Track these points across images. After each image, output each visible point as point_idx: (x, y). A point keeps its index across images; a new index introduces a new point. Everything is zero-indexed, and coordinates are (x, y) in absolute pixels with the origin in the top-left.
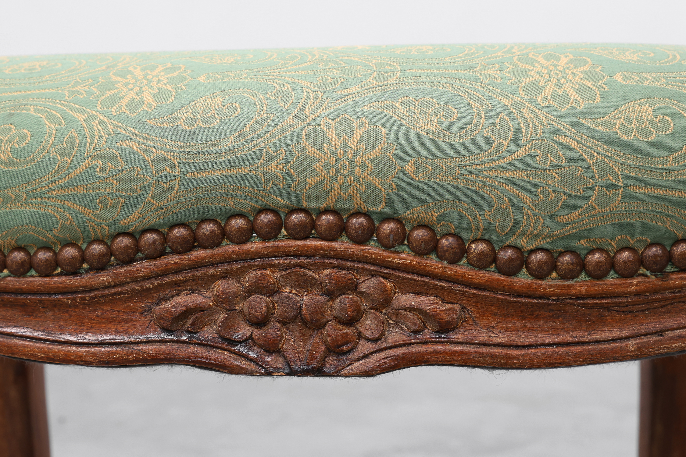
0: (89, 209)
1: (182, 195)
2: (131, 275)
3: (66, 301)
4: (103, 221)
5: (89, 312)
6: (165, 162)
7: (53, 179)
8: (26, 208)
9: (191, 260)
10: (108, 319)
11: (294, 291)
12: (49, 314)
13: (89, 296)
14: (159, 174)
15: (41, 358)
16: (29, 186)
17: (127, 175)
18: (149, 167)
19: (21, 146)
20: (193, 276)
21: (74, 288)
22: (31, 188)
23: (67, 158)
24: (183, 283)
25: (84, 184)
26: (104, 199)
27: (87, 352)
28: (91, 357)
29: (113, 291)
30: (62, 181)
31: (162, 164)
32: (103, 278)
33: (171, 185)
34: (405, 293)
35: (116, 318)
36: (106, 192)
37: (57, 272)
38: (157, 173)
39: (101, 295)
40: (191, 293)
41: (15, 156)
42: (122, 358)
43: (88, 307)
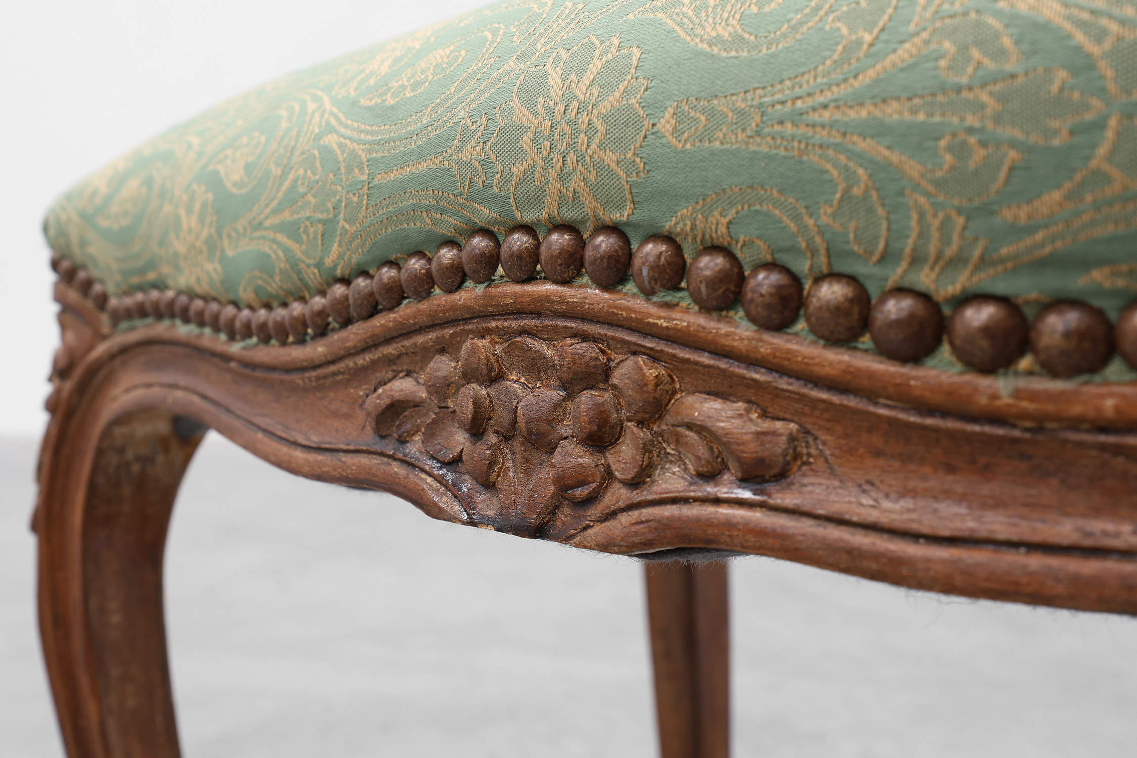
1: (373, 212)
2: (342, 344)
3: (298, 381)
4: (310, 261)
6: (355, 162)
9: (396, 321)
11: (523, 380)
14: (348, 180)
16: (251, 214)
17: (322, 186)
18: (340, 172)
20: (404, 347)
21: (299, 362)
22: (252, 217)
24: (397, 359)
25: (289, 206)
26: (306, 226)
30: (273, 204)
31: (352, 165)
32: (320, 348)
33: (360, 196)
34: (693, 393)
36: (307, 216)
37: (290, 339)
39: (325, 375)
40: (408, 376)
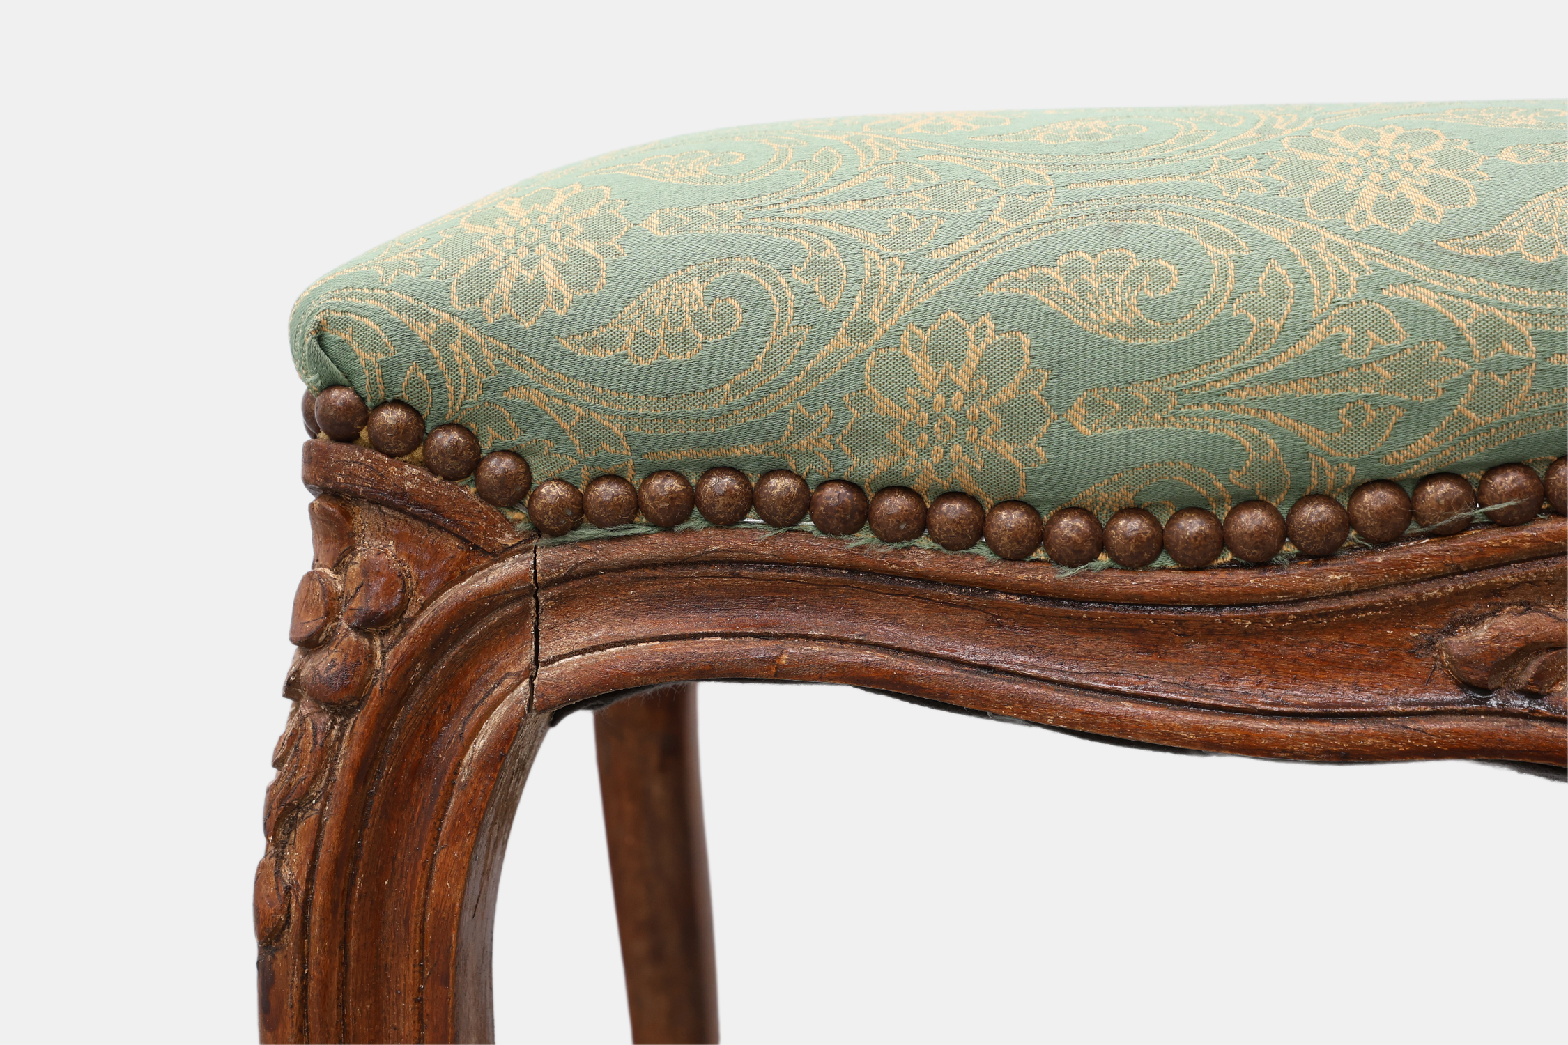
0: (1318, 429)
1: (1538, 402)
2: (1399, 570)
3: (1239, 622)
4: (1347, 455)
5: (1288, 646)
6: (1502, 332)
7: (1241, 364)
8: (1173, 425)
9: (1539, 541)
10: (1334, 662)
12: (1196, 649)
13: (1295, 614)
14: (1486, 356)
15: (1190, 742)
16: (1185, 379)
17: (1413, 357)
18: (1463, 342)
19: (1161, 294)
20: (1535, 574)
21: (1265, 595)
22: (1189, 383)
23: (1273, 321)
24: (1509, 589)
25: (1313, 377)
26: (1356, 408)
27: (1299, 732)
28: (1306, 742)
29: (1350, 602)
30: (1262, 369)
31: (1494, 336)
32: (1334, 575)
33: (1514, 379)
35: (1354, 660)
36: (1363, 393)
37: (1220, 561)
38: (1482, 354)
39: (1323, 611)
40: (1527, 610)
41: (1149, 315)
42: (1380, 746)
43: (1287, 635)
